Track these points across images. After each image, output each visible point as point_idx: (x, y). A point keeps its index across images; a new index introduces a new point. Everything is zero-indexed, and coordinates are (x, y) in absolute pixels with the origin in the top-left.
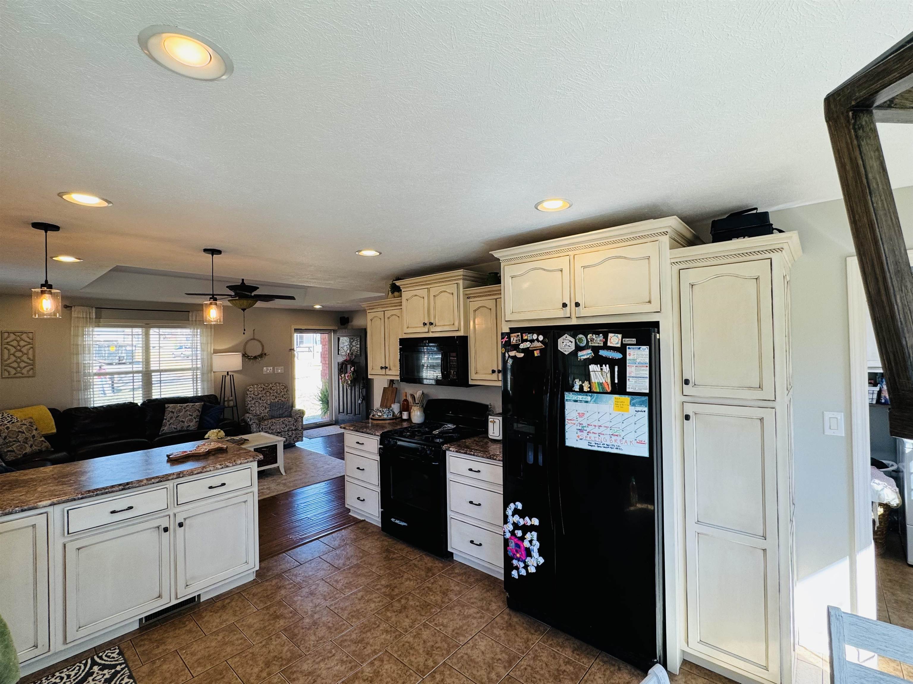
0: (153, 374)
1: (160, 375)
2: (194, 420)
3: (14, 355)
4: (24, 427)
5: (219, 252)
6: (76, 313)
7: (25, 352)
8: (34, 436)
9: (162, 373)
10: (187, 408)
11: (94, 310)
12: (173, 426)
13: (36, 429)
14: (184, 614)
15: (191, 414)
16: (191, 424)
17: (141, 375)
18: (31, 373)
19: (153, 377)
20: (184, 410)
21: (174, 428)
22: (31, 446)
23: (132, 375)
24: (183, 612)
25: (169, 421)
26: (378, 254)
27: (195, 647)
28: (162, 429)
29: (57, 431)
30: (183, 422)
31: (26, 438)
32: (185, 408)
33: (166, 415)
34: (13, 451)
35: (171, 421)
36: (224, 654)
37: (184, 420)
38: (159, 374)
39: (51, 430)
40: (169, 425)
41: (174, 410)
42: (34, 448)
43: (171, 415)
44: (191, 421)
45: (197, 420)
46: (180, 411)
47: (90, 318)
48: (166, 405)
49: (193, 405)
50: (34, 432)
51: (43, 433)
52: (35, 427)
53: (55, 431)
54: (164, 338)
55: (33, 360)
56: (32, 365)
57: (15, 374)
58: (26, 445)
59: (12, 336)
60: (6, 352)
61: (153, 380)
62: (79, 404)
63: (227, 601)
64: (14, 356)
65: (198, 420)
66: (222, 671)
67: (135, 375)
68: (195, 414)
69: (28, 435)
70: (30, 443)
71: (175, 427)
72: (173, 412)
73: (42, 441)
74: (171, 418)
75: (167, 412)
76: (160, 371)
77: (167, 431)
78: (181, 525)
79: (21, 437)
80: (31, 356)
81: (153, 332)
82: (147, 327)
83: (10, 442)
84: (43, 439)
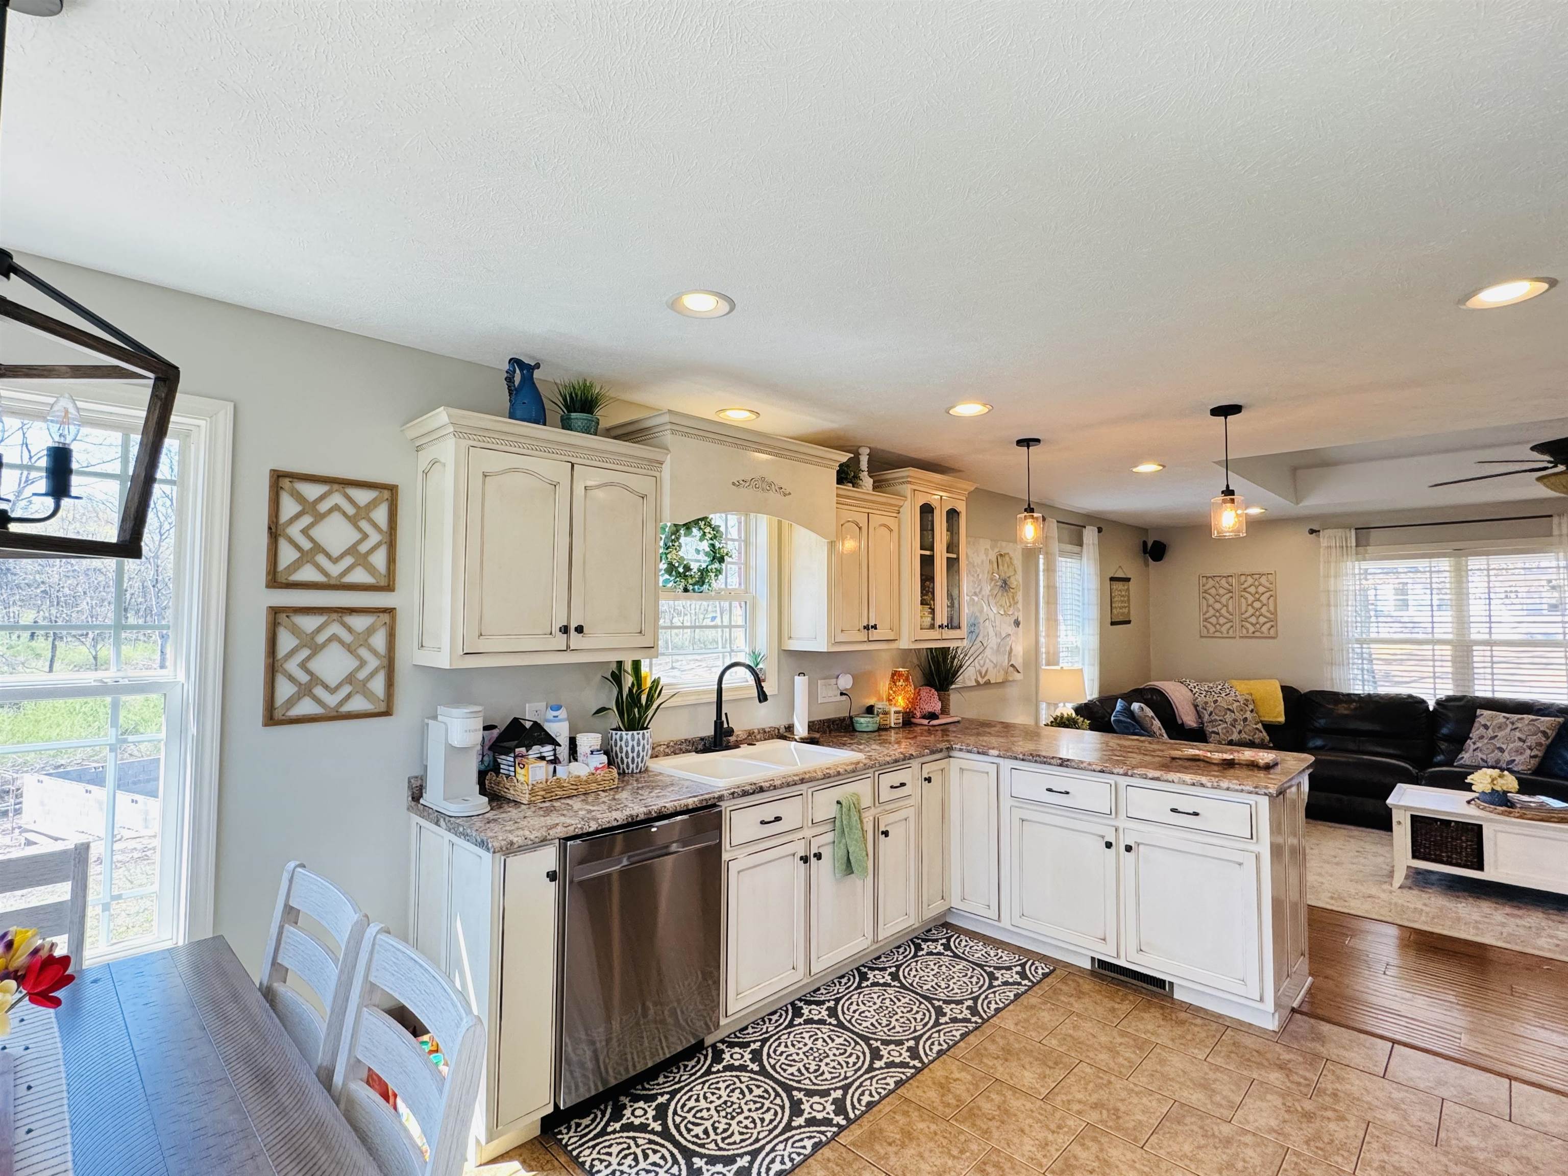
0: (1475, 648)
1: (1492, 651)
2: (1528, 752)
3: (1251, 605)
4: (1236, 704)
5: (1235, 409)
6: (1326, 540)
7: (1265, 602)
8: (1245, 720)
9: (1494, 648)
10: (1519, 725)
11: (1353, 532)
12: (1480, 755)
13: (1252, 711)
14: (1142, 993)
15: (1523, 737)
16: (1519, 759)
17: (1449, 647)
18: (1272, 631)
19: (1475, 653)
20: (1510, 726)
21: (1482, 759)
22: (1240, 732)
23: (1430, 647)
24: (1144, 991)
25: (1474, 743)
26: (1545, 286)
27: (1087, 1025)
28: (1460, 756)
29: (1286, 720)
30: (1502, 750)
31: (1235, 720)
32: (1513, 723)
33: (1473, 730)
34: (1218, 734)
35: (1479, 745)
36: (1091, 1054)
37: (1504, 747)
38: (1489, 648)
39: (1276, 717)
40: (1474, 750)
41: (1488, 724)
42: (1243, 735)
43: (1482, 730)
44: (1520, 752)
45: (1535, 752)
46: (1500, 727)
47: (1347, 547)
48: (1479, 712)
49: (1533, 720)
50: (1248, 715)
51: (1263, 719)
52: (1251, 707)
53: (1282, 719)
54: (1496, 575)
55: (1275, 613)
56: (1273, 621)
57: (1254, 633)
58: (1234, 730)
59: (1250, 580)
60: (1243, 600)
61: (1475, 659)
62: (1333, 687)
63: (1199, 1021)
64: (1253, 607)
65: (1540, 754)
66: (1061, 1062)
67: (1436, 647)
68: (1531, 741)
69: (1238, 715)
70: (1239, 727)
71: (1484, 757)
72: (1486, 727)
73: (1257, 729)
74: (1482, 737)
75: (1476, 725)
76: (1490, 643)
77: (1468, 763)
78: (1129, 849)
79: (1229, 717)
80: (1272, 608)
81: (1475, 563)
82: (1459, 553)
83: (1216, 720)
84: (1260, 726)
